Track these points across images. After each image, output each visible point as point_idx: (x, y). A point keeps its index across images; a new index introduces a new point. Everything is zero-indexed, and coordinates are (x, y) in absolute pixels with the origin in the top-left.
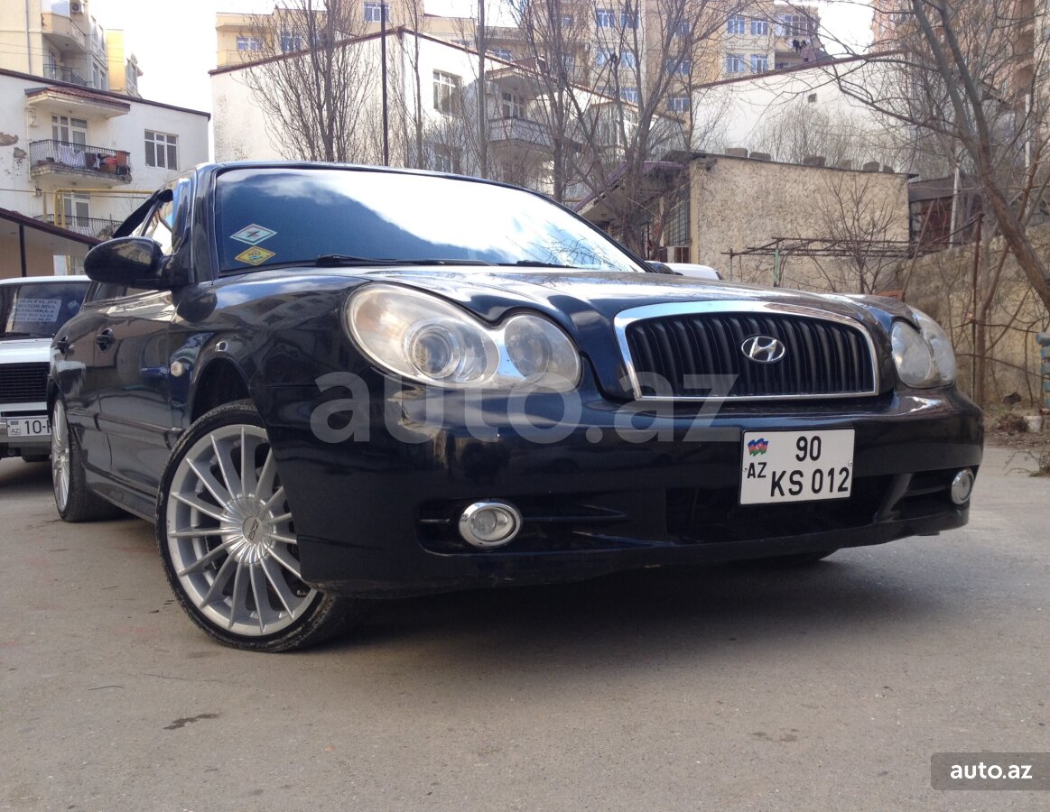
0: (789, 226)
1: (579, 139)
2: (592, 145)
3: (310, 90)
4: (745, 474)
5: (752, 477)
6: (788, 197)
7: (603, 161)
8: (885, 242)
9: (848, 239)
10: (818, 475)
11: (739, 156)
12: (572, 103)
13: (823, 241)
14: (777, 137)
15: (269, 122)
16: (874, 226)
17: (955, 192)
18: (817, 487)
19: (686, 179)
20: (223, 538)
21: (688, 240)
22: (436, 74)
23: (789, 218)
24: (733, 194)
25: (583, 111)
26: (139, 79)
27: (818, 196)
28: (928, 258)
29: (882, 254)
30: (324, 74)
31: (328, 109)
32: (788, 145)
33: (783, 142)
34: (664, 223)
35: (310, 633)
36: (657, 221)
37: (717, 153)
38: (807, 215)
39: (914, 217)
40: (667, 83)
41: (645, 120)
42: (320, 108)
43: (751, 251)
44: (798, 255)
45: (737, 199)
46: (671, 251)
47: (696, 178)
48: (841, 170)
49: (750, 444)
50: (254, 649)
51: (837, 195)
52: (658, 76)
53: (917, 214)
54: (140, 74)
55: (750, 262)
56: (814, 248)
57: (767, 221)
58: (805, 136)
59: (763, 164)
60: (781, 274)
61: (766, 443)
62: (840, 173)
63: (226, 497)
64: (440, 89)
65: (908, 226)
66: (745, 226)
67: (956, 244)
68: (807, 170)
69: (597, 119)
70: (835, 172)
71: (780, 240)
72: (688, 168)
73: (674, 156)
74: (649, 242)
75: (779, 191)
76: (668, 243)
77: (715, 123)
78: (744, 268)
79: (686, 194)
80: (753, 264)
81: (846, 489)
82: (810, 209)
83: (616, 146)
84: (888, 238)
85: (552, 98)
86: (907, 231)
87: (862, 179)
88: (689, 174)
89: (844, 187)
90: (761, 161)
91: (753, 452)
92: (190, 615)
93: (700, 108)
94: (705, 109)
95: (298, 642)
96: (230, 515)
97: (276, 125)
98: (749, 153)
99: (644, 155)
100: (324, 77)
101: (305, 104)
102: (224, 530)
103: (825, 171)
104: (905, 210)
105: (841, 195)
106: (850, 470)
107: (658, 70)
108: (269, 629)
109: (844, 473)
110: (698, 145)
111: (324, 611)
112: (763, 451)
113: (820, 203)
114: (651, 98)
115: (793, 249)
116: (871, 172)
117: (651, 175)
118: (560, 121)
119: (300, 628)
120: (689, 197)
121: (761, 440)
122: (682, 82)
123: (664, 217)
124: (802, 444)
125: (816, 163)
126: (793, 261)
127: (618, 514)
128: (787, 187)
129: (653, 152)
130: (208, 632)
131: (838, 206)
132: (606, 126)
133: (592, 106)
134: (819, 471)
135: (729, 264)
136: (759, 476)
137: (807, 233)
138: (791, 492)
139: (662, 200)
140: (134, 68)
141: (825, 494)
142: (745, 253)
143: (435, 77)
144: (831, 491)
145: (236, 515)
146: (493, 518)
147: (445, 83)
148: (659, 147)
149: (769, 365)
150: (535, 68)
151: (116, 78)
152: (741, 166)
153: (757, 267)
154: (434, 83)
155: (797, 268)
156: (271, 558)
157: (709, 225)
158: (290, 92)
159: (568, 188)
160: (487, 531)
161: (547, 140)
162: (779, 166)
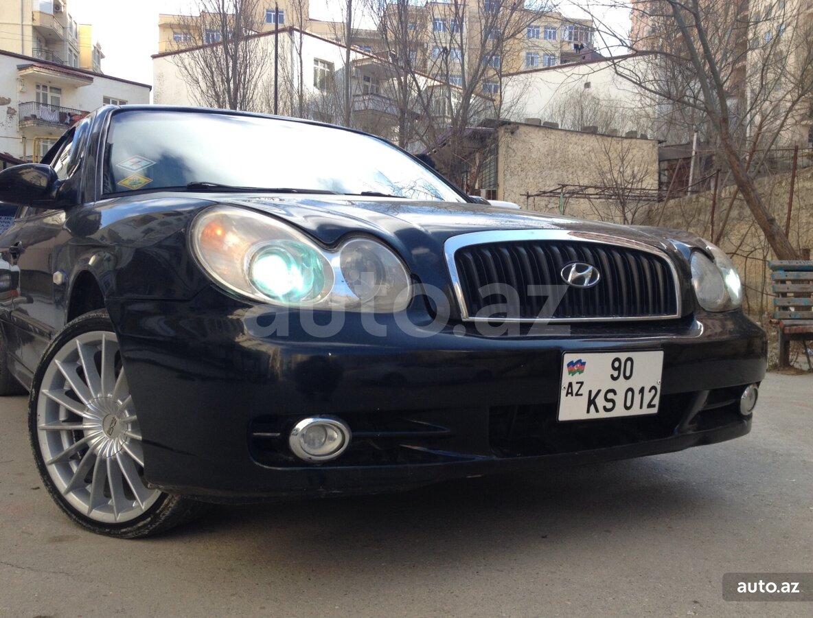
0: (570, 176)
1: (418, 110)
2: (428, 115)
3: (221, 68)
4: (563, 393)
5: (569, 395)
6: (570, 155)
7: (436, 126)
8: (641, 189)
9: (615, 186)
10: (630, 394)
11: (535, 124)
12: (414, 83)
13: (596, 187)
14: (561, 112)
15: (190, 92)
16: (634, 178)
17: (693, 153)
18: (628, 404)
19: (496, 140)
20: (85, 432)
21: (496, 185)
22: (316, 61)
23: (570, 170)
24: (530, 151)
25: (421, 89)
26: (102, 60)
27: (593, 155)
28: (672, 202)
29: (638, 199)
30: (232, 57)
31: (234, 83)
32: (569, 118)
33: (566, 116)
34: (479, 171)
35: (158, 523)
36: (474, 170)
37: (519, 121)
38: (584, 169)
39: (662, 172)
40: (484, 70)
41: (467, 98)
42: (228, 81)
43: (542, 194)
44: (577, 197)
45: (532, 155)
46: (483, 192)
47: (503, 139)
48: (609, 136)
49: (569, 365)
50: (108, 534)
51: (608, 154)
52: (477, 64)
53: (664, 170)
54: (103, 57)
55: (542, 202)
56: (589, 193)
57: (555, 172)
58: (582, 113)
59: (553, 131)
60: (564, 211)
61: (584, 364)
62: (610, 139)
63: (89, 397)
64: (319, 72)
65: (657, 178)
66: (538, 175)
67: (692, 192)
68: (585, 136)
69: (431, 95)
70: (605, 138)
71: (564, 186)
72: (497, 132)
73: (487, 123)
74: (467, 185)
75: (564, 150)
76: (481, 187)
77: (518, 100)
78: (537, 206)
79: (495, 152)
80: (543, 203)
81: (654, 406)
82: (586, 165)
83: (444, 116)
84: (644, 187)
85: (399, 80)
86: (657, 182)
87: (626, 142)
88: (498, 137)
89: (612, 148)
90: (551, 128)
91: (572, 372)
92: (55, 500)
93: (507, 88)
94: (510, 90)
95: (147, 531)
96: (92, 412)
97: (196, 94)
98: (542, 123)
99: (465, 122)
100: (232, 59)
101: (217, 79)
102: (86, 425)
103: (598, 137)
104: (655, 167)
105: (610, 154)
106: (659, 388)
107: (478, 60)
108: (122, 517)
109: (653, 391)
110: (504, 116)
111: (171, 503)
112: (581, 371)
113: (594, 160)
114: (472, 81)
115: (573, 193)
116: (632, 138)
117: (470, 137)
118: (405, 97)
119: (149, 519)
120: (497, 153)
121: (580, 361)
122: (495, 69)
123: (479, 167)
124: (617, 364)
125: (592, 131)
126: (572, 202)
127: (443, 430)
128: (570, 147)
129: (472, 120)
130: (70, 516)
131: (608, 162)
132: (438, 102)
133: (428, 87)
134: (631, 390)
135: (526, 203)
136: (577, 395)
137: (584, 182)
138: (606, 409)
139: (477, 155)
140: (99, 52)
141: (636, 411)
142: (538, 195)
143: (315, 64)
144: (641, 407)
145: (97, 412)
146: (323, 433)
147: (322, 68)
148: (476, 117)
149: (586, 289)
150: (387, 58)
151: (85, 59)
152: (536, 132)
153: (546, 206)
154: (315, 68)
155: (575, 206)
156: (126, 453)
157: (512, 174)
158: (207, 70)
159: (409, 145)
160: (317, 445)
161: (395, 110)
162: (564, 132)
